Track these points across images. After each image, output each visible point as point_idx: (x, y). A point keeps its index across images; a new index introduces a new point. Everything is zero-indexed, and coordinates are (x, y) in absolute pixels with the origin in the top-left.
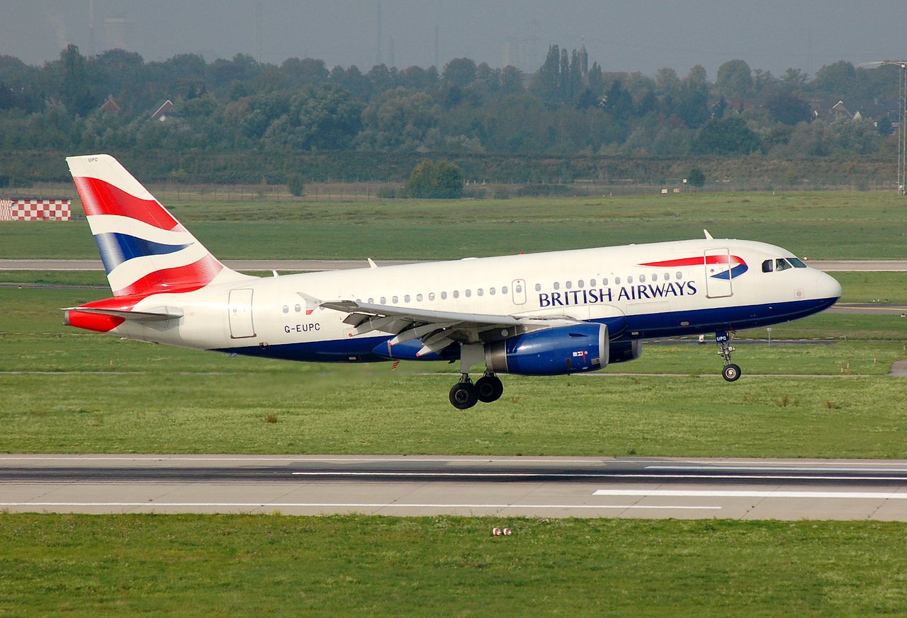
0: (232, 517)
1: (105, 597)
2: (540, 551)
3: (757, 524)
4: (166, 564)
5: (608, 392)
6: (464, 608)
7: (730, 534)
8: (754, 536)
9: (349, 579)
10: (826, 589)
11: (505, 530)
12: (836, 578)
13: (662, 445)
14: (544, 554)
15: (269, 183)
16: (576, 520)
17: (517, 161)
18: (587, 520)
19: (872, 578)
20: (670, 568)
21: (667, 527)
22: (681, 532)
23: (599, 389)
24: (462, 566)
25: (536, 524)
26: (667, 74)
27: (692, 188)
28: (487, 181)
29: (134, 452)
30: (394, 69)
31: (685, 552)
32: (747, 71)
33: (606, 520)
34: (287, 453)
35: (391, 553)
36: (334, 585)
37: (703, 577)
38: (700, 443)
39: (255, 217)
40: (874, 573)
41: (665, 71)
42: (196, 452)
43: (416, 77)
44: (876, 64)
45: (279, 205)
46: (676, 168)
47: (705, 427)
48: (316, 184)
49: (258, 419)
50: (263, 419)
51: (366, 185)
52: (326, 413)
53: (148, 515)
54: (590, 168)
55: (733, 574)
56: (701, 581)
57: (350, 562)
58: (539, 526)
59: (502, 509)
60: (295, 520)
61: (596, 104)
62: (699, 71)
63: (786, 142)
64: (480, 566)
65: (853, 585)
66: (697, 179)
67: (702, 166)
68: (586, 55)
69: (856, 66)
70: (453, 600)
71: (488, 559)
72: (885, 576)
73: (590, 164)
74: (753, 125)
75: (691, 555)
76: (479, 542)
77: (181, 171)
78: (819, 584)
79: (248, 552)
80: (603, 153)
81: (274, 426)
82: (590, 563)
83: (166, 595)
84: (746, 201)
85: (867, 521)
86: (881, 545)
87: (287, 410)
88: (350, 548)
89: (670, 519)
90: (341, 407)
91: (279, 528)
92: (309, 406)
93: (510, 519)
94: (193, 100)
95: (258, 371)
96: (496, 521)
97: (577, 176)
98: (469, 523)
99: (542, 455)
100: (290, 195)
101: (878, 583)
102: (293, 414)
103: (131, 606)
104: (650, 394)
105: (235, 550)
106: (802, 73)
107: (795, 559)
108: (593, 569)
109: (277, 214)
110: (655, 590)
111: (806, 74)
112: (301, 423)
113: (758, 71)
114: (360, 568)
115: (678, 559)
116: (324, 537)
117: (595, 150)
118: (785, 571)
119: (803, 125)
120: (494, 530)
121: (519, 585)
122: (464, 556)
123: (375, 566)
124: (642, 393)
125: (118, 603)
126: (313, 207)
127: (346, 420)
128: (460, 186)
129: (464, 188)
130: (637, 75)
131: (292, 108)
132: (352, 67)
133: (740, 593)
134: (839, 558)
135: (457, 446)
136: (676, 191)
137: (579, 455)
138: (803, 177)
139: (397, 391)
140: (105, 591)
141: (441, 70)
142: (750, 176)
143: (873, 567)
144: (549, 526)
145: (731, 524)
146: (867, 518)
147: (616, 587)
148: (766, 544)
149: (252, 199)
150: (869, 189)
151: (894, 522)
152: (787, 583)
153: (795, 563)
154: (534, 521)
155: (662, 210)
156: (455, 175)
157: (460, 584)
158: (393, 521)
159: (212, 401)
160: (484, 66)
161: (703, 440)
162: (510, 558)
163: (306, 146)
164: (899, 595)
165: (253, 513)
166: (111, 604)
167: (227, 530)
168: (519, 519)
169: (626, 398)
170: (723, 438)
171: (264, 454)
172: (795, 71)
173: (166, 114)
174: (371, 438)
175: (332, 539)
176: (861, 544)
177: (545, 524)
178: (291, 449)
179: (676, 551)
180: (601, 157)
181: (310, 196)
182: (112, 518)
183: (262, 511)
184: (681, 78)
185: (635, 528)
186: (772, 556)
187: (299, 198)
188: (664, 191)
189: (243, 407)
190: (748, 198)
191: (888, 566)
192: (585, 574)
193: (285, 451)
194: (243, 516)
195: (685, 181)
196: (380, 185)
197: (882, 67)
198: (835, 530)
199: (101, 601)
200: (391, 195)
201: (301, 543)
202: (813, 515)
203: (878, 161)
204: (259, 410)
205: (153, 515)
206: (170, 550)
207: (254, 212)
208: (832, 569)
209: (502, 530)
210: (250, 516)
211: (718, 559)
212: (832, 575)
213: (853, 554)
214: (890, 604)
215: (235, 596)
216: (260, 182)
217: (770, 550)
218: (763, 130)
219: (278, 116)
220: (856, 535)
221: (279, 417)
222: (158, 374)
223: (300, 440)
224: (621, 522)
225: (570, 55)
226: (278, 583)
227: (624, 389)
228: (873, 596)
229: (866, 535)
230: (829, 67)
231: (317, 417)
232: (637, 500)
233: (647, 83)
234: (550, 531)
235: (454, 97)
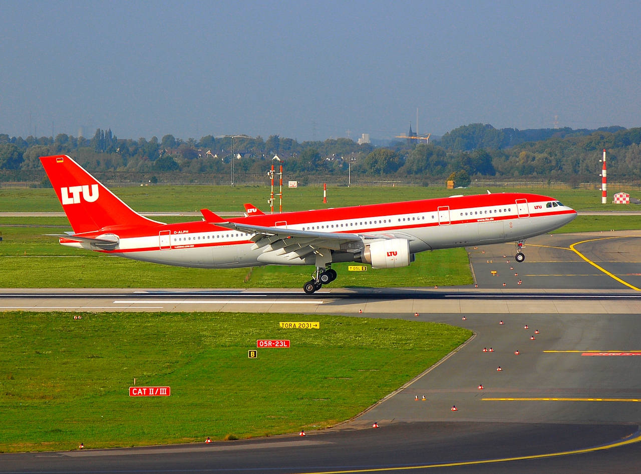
2: (93, 325)
3: (177, 314)
5: (119, 263)
6: (63, 347)
7: (166, 318)
8: (176, 318)
9: (17, 336)
10: (203, 339)
11: (79, 317)
12: (207, 334)
13: (140, 283)
14: (94, 326)
16: (107, 313)
18: (111, 313)
19: (221, 334)
20: (143, 331)
21: (142, 315)
22: (148, 317)
23: (116, 262)
24: (62, 331)
26: (143, 141)
27: (152, 184)
30: (36, 138)
31: (149, 325)
32: (173, 138)
33: (119, 313)
35: (34, 326)
36: (12, 339)
38: (155, 282)
40: (221, 332)
41: (142, 139)
43: (45, 141)
44: (223, 136)
46: (146, 176)
47: (157, 276)
48: (5, 183)
51: (25, 183)
52: (9, 272)
55: (167, 333)
56: (155, 336)
57: (18, 330)
58: (92, 315)
59: (78, 309)
61: (115, 151)
62: (155, 139)
63: (188, 166)
64: (69, 331)
65: (213, 337)
66: (155, 180)
67: (157, 176)
68: (111, 132)
69: (215, 137)
70: (58, 344)
71: (72, 328)
72: (226, 333)
73: (113, 175)
74: (176, 160)
75: (151, 326)
76: (69, 322)
78: (201, 336)
80: (118, 171)
82: (112, 329)
86: (224, 321)
89: (143, 312)
90: (15, 270)
93: (81, 313)
96: (75, 313)
97: (108, 179)
98: (64, 314)
101: (223, 335)
104: (136, 264)
106: (194, 140)
107: (191, 327)
108: (113, 332)
110: (137, 340)
111: (196, 140)
113: (178, 139)
114: (22, 332)
115: (146, 327)
117: (115, 169)
118: (188, 332)
119: (195, 160)
120: (75, 317)
121: (84, 338)
122: (63, 327)
123: (28, 331)
124: (133, 263)
126: (4, 191)
127: (17, 275)
130: (131, 140)
132: (20, 137)
133: (170, 340)
134: (208, 326)
135: (60, 285)
136: (146, 185)
137: (108, 287)
138: (195, 180)
139: (37, 263)
141: (54, 139)
142: (175, 179)
143: (221, 329)
145: (168, 314)
146: (219, 311)
147: (122, 339)
148: (180, 321)
150: (220, 184)
151: (229, 313)
152: (188, 336)
153: (191, 329)
154: (90, 313)
155: (141, 192)
157: (61, 338)
160: (71, 137)
161: (156, 281)
162: (81, 328)
164: (231, 341)
168: (85, 312)
169: (127, 265)
170: (164, 281)
172: (192, 139)
174: (27, 281)
175: (11, 321)
176: (217, 321)
177: (94, 315)
179: (146, 324)
181: (3, 187)
184: (148, 141)
185: (130, 316)
186: (183, 325)
188: (142, 185)
190: (174, 188)
191: (226, 329)
192: (110, 334)
195: (150, 181)
196: (30, 183)
197: (225, 138)
198: (207, 316)
200: (35, 187)
202: (198, 310)
203: (224, 174)
208: (205, 331)
211: (162, 327)
212: (205, 333)
213: (214, 325)
214: (228, 344)
217: (182, 324)
218: (179, 161)
220: (215, 318)
224: (124, 313)
225: (105, 133)
227: (126, 262)
228: (221, 341)
229: (218, 318)
230: (204, 138)
231: (5, 274)
232: (130, 305)
233: (135, 143)
234: (97, 317)
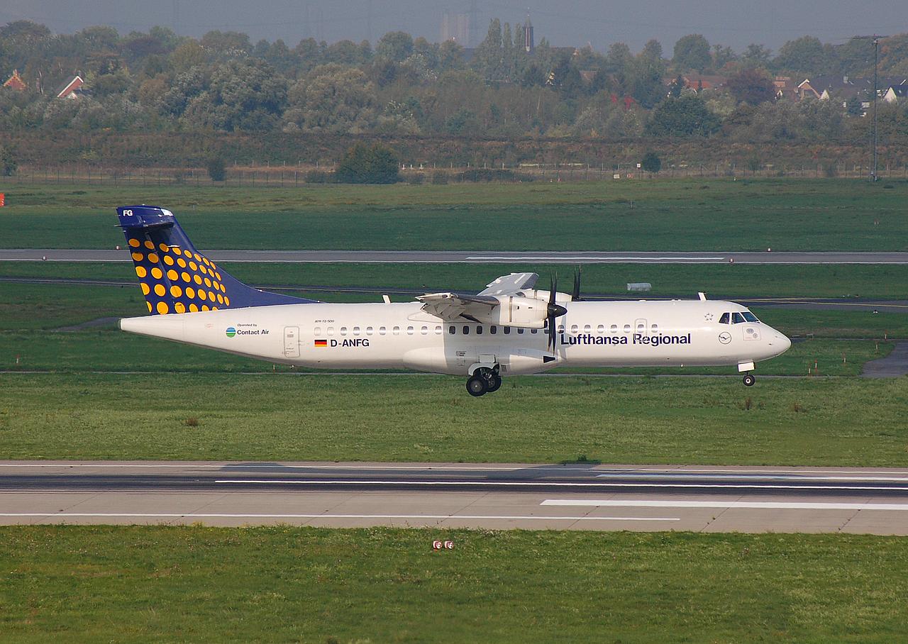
0: (148, 528)
1: (11, 615)
2: (485, 565)
3: (718, 535)
4: (79, 580)
5: (557, 394)
6: (401, 627)
7: (689, 548)
8: (715, 550)
9: (276, 595)
10: (793, 608)
11: (446, 543)
12: (804, 594)
14: (489, 569)
15: (187, 166)
16: (523, 532)
17: (456, 143)
18: (536, 533)
19: (843, 596)
20: (625, 583)
21: (621, 539)
22: (636, 545)
24: (398, 582)
25: (480, 537)
26: (619, 49)
27: (646, 173)
28: (425, 164)
29: (43, 459)
30: (323, 43)
31: (641, 567)
32: (705, 46)
33: (557, 533)
34: (209, 460)
35: (323, 568)
36: (261, 602)
37: (660, 594)
38: (657, 449)
39: (173, 203)
40: (845, 590)
41: (617, 46)
42: (110, 458)
43: (345, 53)
45: (199, 190)
46: (628, 152)
47: (661, 431)
48: (240, 167)
49: (178, 423)
50: (184, 422)
51: (294, 169)
52: (251, 416)
53: (59, 526)
54: (535, 151)
55: (692, 591)
56: (658, 597)
57: (278, 577)
59: (442, 519)
60: (218, 532)
61: (542, 81)
62: (655, 47)
63: (748, 123)
64: (419, 582)
65: (822, 602)
66: (652, 164)
67: (658, 150)
68: (532, 29)
69: (823, 42)
70: (390, 619)
71: (428, 575)
72: (857, 593)
73: (537, 147)
74: (713, 105)
75: (647, 570)
76: (418, 556)
77: (93, 153)
78: (787, 602)
79: (166, 567)
80: (551, 135)
81: (195, 430)
82: (538, 578)
83: (78, 613)
84: (706, 187)
85: (837, 534)
86: (852, 559)
87: (209, 412)
88: (278, 563)
89: (624, 531)
90: (268, 410)
91: (201, 541)
92: (234, 409)
93: (451, 531)
94: (104, 76)
95: (178, 371)
96: (437, 533)
97: (523, 159)
98: (406, 535)
99: (485, 462)
100: (211, 179)
101: (850, 600)
102: (215, 416)
103: (40, 625)
104: (602, 395)
105: (153, 565)
106: (764, 49)
107: (758, 575)
108: (541, 585)
109: (197, 200)
110: (608, 608)
111: (768, 51)
112: (224, 427)
113: (718, 47)
114: (289, 583)
115: (632, 573)
116: (250, 551)
117: (541, 131)
118: (749, 588)
119: (766, 104)
120: (435, 542)
121: (461, 602)
122: (401, 571)
123: (305, 582)
124: (593, 395)
125: (26, 622)
126: (236, 192)
127: (274, 424)
128: (396, 170)
129: (400, 173)
130: (586, 52)
131: (213, 85)
134: (807, 573)
135: (394, 453)
136: (629, 176)
138: (767, 161)
139: (328, 393)
140: (11, 610)
141: (374, 46)
142: (709, 160)
143: (844, 583)
144: (493, 539)
146: (837, 530)
147: (567, 605)
148: (729, 558)
149: (170, 184)
150: (838, 174)
151: (867, 535)
152: (751, 600)
153: (760, 579)
154: (477, 533)
155: (615, 197)
156: (391, 158)
157: (397, 601)
158: (325, 533)
159: (128, 403)
160: (423, 40)
161: (660, 445)
162: (452, 573)
163: (229, 126)
164: (873, 614)
165: (173, 525)
166: (18, 623)
167: (144, 543)
168: (461, 531)
169: (576, 400)
170: (682, 444)
171: (183, 460)
172: (757, 46)
173: (76, 92)
174: (302, 442)
175: (258, 553)
176: (832, 559)
177: (489, 536)
178: (213, 455)
179: (631, 566)
180: (548, 139)
181: (232, 181)
182: (17, 530)
183: (183, 522)
184: (634, 54)
185: (587, 540)
186: (735, 571)
187: (220, 183)
188: (617, 176)
189: (161, 409)
190: (707, 184)
191: (859, 583)
192: (533, 590)
193: (207, 457)
194: (161, 527)
195: (639, 165)
196: (307, 169)
198: (802, 543)
199: (7, 620)
200: (321, 180)
201: (224, 557)
202: (778, 528)
203: (846, 144)
204: (179, 413)
205: (63, 526)
206: (83, 564)
207: (172, 198)
208: (799, 586)
209: (443, 543)
210: (169, 527)
211: (677, 573)
212: (799, 591)
213: (823, 569)
214: (864, 624)
215: (154, 614)
216: (178, 166)
217: (732, 566)
219: (197, 94)
220: (825, 549)
221: (201, 420)
222: (68, 373)
223: (223, 445)
224: (571, 534)
225: (513, 30)
226: (201, 600)
227: (574, 391)
228: (844, 615)
229: (836, 549)
230: (794, 43)
231: (241, 420)
232: (588, 510)
233: (598, 59)
234: (495, 544)
235: (388, 75)
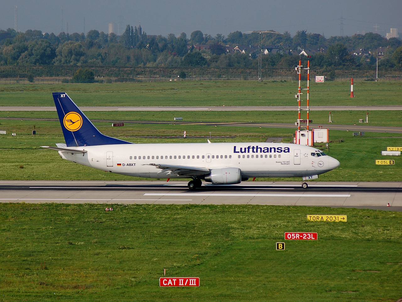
0: (6, 204)
2: (124, 216)
3: (206, 206)
6: (95, 238)
7: (195, 210)
8: (204, 211)
9: (51, 227)
10: (231, 231)
12: (235, 226)
14: (125, 218)
15: (20, 77)
16: (137, 205)
17: (115, 69)
18: (141, 205)
19: (249, 226)
20: (173, 223)
21: (172, 207)
22: (177, 209)
24: (94, 222)
25: (122, 206)
26: (172, 36)
27: (181, 79)
28: (103, 76)
30: (68, 34)
31: (178, 217)
32: (201, 34)
33: (149, 205)
34: (27, 180)
35: (67, 218)
36: (45, 230)
37: (185, 226)
39: (15, 90)
40: (249, 224)
41: (171, 34)
43: (77, 37)
44: (250, 32)
45: (24, 85)
46: (175, 72)
48: (38, 78)
49: (16, 167)
50: (18, 167)
51: (58, 78)
52: (42, 165)
54: (142, 72)
55: (196, 225)
56: (184, 228)
57: (52, 221)
58: (123, 207)
59: (109, 201)
60: (30, 205)
61: (145, 47)
62: (184, 35)
63: (216, 62)
64: (101, 222)
65: (241, 229)
66: (183, 75)
67: (185, 71)
68: (141, 28)
69: (243, 33)
70: (90, 235)
71: (104, 220)
72: (253, 225)
73: (143, 70)
74: (204, 55)
75: (180, 218)
76: (101, 213)
78: (229, 228)
79: (12, 217)
81: (22, 170)
82: (142, 221)
84: (202, 84)
85: (247, 205)
86: (252, 213)
87: (27, 163)
88: (52, 216)
89: (173, 204)
90: (48, 162)
91: (25, 208)
92: (36, 162)
93: (112, 205)
95: (16, 149)
96: (107, 205)
97: (138, 74)
98: (96, 206)
99: (124, 180)
100: (29, 82)
101: (251, 228)
102: (29, 165)
105: (8, 217)
106: (222, 36)
107: (220, 219)
108: (144, 223)
109: (23, 89)
110: (167, 231)
111: (224, 36)
112: (33, 168)
113: (206, 35)
114: (55, 223)
115: (176, 219)
116: (42, 212)
117: (144, 65)
118: (216, 224)
119: (223, 55)
120: (106, 209)
121: (116, 229)
122: (95, 219)
123: (61, 223)
126: (37, 86)
127: (50, 167)
128: (93, 78)
129: (95, 79)
130: (160, 36)
131: (29, 49)
132: (52, 33)
133: (199, 232)
134: (236, 219)
135: (92, 177)
136: (175, 80)
138: (223, 75)
141: (86, 35)
142: (203, 74)
143: (249, 222)
144: (127, 207)
145: (196, 206)
146: (247, 203)
147: (152, 230)
148: (209, 213)
149: (14, 84)
150: (248, 79)
151: (257, 205)
152: (217, 228)
153: (220, 221)
155: (170, 87)
156: (92, 74)
157: (93, 229)
158: (68, 205)
160: (103, 33)
162: (112, 219)
163: (35, 63)
164: (259, 233)
165: (15, 203)
167: (5, 209)
168: (116, 205)
171: (18, 180)
172: (220, 35)
174: (60, 174)
175: (44, 212)
176: (245, 213)
177: (125, 206)
178: (29, 178)
179: (175, 217)
180: (147, 67)
181: (36, 82)
183: (18, 202)
184: (177, 38)
185: (160, 208)
186: (212, 218)
187: (32, 83)
188: (171, 80)
189: (10, 162)
190: (202, 83)
191: (254, 222)
192: (140, 225)
193: (27, 179)
194: (11, 203)
195: (178, 76)
196: (62, 78)
197: (252, 33)
198: (235, 208)
200: (66, 81)
201: (33, 214)
202: (226, 203)
203: (251, 69)
204: (17, 164)
207: (15, 88)
208: (234, 223)
209: (109, 209)
210: (13, 204)
211: (191, 219)
212: (233, 225)
213: (242, 217)
214: (256, 236)
215: (8, 234)
216: (17, 77)
217: (210, 216)
218: (208, 57)
219: (24, 52)
220: (242, 210)
221: (24, 166)
223: (32, 175)
224: (154, 205)
225: (134, 29)
226: (24, 229)
228: (249, 233)
229: (246, 210)
230: (232, 33)
231: (39, 166)
232: (160, 197)
233: (164, 40)
234: (127, 209)
235: (91, 45)
